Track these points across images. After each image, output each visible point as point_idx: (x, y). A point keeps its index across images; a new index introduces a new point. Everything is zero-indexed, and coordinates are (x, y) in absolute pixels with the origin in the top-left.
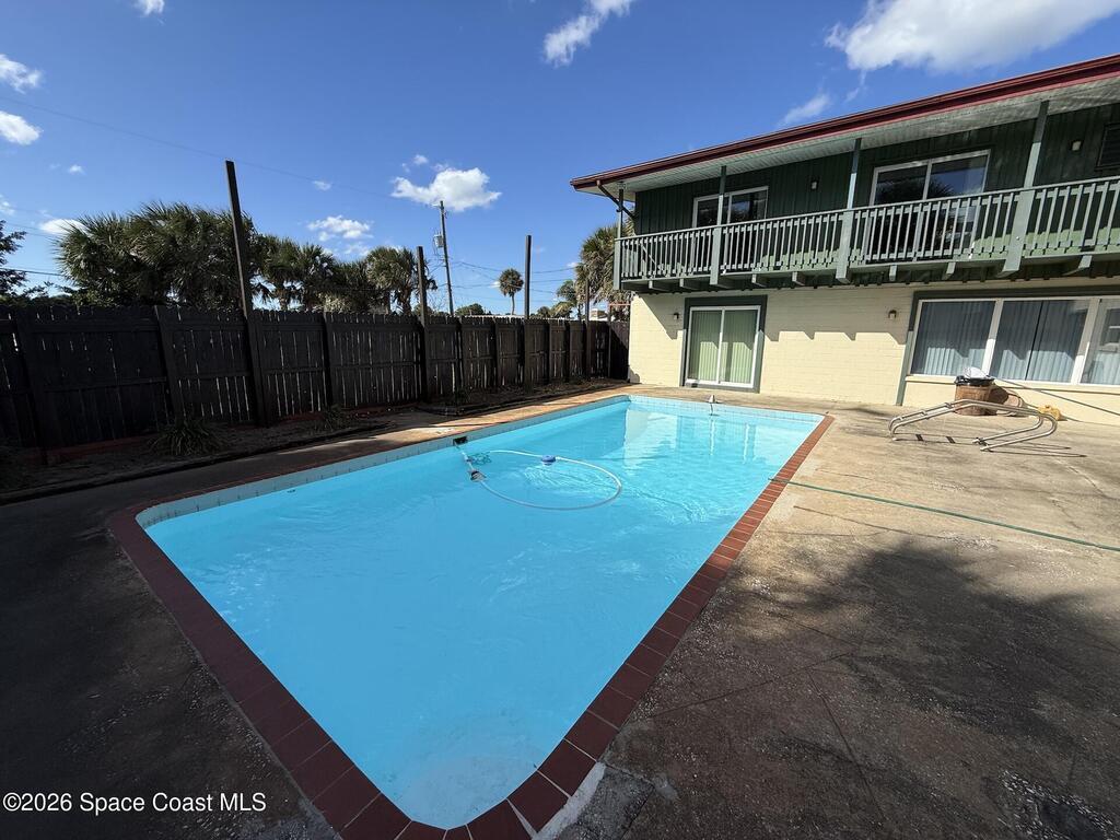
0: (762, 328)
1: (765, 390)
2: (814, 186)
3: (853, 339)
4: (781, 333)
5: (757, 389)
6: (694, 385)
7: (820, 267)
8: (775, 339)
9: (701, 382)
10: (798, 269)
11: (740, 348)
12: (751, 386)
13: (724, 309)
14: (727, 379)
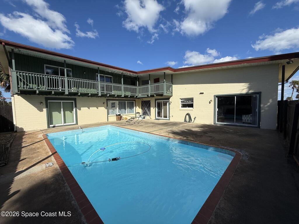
0: (76, 107)
1: (80, 123)
2: (85, 73)
3: (98, 109)
4: (81, 108)
5: (77, 123)
6: (54, 127)
7: (86, 92)
8: (80, 109)
9: (56, 125)
10: (80, 92)
11: (68, 113)
12: (75, 123)
13: (62, 101)
14: (65, 122)
